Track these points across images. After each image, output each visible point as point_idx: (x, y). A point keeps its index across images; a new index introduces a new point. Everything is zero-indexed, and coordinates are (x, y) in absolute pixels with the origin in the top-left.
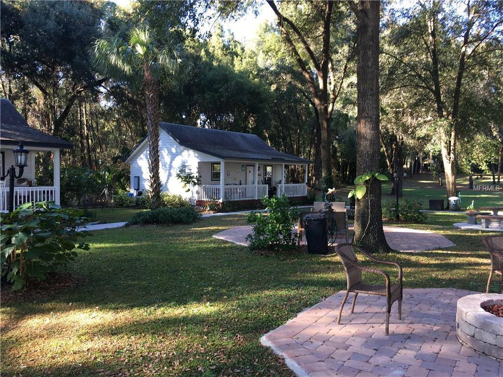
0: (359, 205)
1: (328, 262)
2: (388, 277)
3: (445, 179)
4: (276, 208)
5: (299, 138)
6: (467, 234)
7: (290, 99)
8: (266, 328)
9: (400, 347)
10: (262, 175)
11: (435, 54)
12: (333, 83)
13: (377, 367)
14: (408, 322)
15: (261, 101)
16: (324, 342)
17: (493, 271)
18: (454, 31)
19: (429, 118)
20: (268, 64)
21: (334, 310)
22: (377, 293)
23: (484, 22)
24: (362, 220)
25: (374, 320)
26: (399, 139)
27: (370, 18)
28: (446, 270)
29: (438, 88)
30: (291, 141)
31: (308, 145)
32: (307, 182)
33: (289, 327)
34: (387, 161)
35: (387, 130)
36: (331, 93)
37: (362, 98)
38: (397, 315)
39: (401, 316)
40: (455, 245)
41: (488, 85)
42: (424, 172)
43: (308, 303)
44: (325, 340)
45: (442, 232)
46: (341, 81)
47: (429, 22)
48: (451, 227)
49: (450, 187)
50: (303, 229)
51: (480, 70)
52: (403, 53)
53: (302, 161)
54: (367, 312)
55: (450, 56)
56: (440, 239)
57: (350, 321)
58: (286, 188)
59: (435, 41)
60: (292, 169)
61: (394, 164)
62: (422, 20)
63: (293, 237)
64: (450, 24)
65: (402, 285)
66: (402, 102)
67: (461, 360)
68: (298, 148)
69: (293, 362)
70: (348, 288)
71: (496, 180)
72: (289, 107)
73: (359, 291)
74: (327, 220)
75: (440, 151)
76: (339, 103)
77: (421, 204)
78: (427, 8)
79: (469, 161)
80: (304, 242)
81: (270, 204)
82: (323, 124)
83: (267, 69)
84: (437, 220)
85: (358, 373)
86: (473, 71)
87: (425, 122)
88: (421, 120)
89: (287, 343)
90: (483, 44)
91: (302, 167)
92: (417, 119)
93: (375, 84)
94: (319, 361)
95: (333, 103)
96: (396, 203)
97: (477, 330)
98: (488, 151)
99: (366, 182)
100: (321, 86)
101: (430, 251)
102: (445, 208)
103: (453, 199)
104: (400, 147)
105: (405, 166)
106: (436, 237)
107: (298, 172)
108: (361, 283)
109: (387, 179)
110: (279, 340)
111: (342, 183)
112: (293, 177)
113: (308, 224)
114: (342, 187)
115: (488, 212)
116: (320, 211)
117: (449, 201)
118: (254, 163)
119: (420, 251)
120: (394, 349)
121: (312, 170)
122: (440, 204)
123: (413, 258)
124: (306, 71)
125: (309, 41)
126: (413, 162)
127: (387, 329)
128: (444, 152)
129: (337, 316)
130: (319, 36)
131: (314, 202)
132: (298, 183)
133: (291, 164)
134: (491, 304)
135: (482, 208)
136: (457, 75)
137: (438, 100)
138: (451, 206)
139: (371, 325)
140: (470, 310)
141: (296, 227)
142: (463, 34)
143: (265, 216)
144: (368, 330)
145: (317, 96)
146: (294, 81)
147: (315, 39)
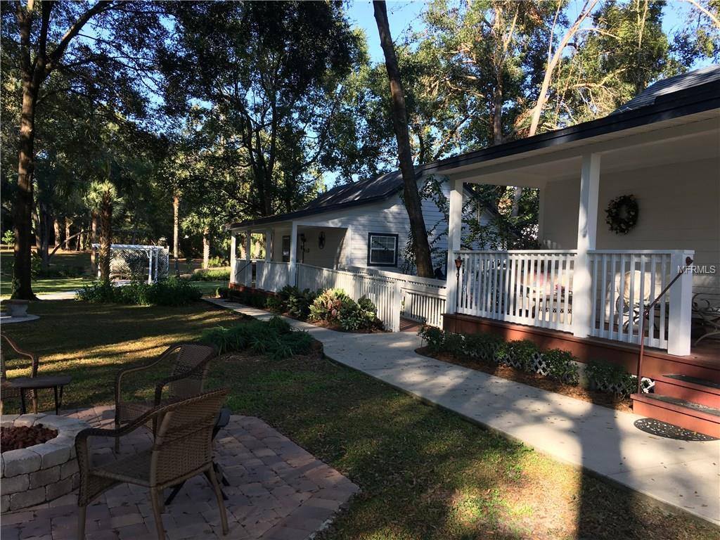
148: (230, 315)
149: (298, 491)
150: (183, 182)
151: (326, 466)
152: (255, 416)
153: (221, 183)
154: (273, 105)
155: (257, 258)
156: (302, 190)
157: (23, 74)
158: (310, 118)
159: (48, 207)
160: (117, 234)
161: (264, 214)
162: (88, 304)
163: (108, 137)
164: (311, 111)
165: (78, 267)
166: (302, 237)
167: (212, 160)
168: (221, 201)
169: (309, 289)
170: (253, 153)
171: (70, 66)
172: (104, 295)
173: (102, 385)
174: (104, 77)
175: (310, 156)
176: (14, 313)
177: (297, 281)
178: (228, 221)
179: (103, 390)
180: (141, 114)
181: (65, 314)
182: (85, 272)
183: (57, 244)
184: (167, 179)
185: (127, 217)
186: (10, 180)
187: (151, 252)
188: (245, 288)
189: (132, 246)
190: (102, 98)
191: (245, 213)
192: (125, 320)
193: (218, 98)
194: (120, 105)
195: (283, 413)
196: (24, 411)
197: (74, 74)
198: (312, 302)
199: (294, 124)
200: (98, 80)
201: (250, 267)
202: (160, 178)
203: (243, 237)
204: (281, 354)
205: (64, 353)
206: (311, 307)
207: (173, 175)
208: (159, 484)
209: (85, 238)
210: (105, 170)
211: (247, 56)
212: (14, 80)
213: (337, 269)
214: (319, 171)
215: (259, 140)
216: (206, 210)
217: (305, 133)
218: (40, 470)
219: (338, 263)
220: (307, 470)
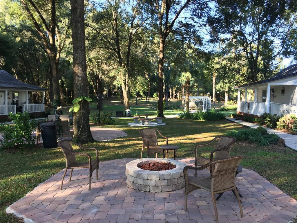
0: (76, 116)
1: (57, 152)
2: (90, 157)
3: (124, 100)
4: (20, 121)
5: (38, 74)
6: (134, 129)
7: (31, 48)
8: (11, 201)
9: (97, 195)
10: (11, 98)
11: (117, 31)
12: (59, 41)
13: (83, 210)
14: (102, 180)
15: (9, 48)
16: (51, 202)
17: (144, 147)
18: (126, 20)
19: (115, 67)
20: (13, 22)
21: (58, 181)
22: (84, 167)
23: (140, 17)
24: (78, 125)
25: (83, 183)
26: (100, 77)
27: (78, 4)
28: (123, 149)
29: (119, 50)
30: (32, 76)
31: (45, 79)
32: (44, 102)
33: (27, 197)
34: (94, 90)
35: (93, 72)
36: (58, 47)
37: (76, 51)
38: (96, 178)
39: (98, 178)
40: (128, 135)
41: (143, 51)
42: (114, 96)
43: (42, 180)
44: (51, 201)
45: (122, 129)
46: (64, 40)
47: (113, 13)
48: (126, 125)
49: (126, 104)
50: (40, 133)
51: (139, 43)
52: (100, 28)
53: (41, 89)
54: (79, 179)
55: (125, 33)
56: (121, 132)
57: (68, 186)
58: (29, 106)
59: (117, 24)
60: (34, 95)
61: (98, 92)
62: (110, 11)
63: (33, 138)
64: (124, 16)
65: (98, 160)
66: (101, 57)
67: (128, 196)
68: (38, 80)
69: (29, 220)
70: (67, 166)
71: (148, 100)
72: (30, 53)
73: (74, 168)
74: (56, 126)
75: (121, 85)
76: (64, 54)
77: (112, 114)
78: (112, 4)
79: (135, 90)
80: (41, 141)
81: (15, 118)
82: (53, 66)
83: (13, 26)
84: (120, 122)
85: (72, 216)
86: (136, 43)
87: (113, 68)
88: (111, 67)
89: (25, 208)
90: (140, 29)
91: (41, 93)
92: (109, 67)
93: (83, 44)
94: (47, 215)
95: (60, 53)
96: (98, 114)
97: (135, 178)
98: (143, 85)
99: (80, 102)
100: (51, 42)
101: (116, 140)
102: (124, 115)
103: (128, 111)
104: (101, 82)
105: (104, 93)
106: (119, 132)
107: (39, 96)
108: (75, 163)
109: (92, 101)
110: (20, 208)
111: (68, 103)
112: (34, 100)
113: (43, 129)
114: (68, 105)
115: (144, 116)
116: (52, 121)
117: (126, 112)
118: (4, 90)
119: (110, 140)
120: (93, 197)
121: (48, 95)
122: (121, 114)
123: (107, 144)
124: (40, 31)
125: (42, 12)
126: (108, 91)
127: (90, 187)
128: (123, 86)
129: (60, 185)
130: (48, 10)
131: (49, 115)
132: (38, 103)
133: (34, 91)
134: (142, 164)
135: (141, 115)
136: (128, 44)
137: (119, 57)
138: (127, 114)
139: (81, 186)
140: (132, 168)
141: (35, 132)
142: (131, 22)
143: (12, 126)
144: (79, 189)
145: (49, 48)
146: (33, 37)
147: (46, 11)
148: (238, 125)
149: (275, 206)
150: (217, 70)
151: (289, 196)
152: (252, 170)
153: (233, 69)
154: (258, 31)
155: (249, 101)
156: (272, 68)
157: (160, 36)
158: (277, 34)
159: (168, 83)
160: (191, 92)
161: (253, 81)
162: (182, 119)
163: (189, 55)
164: (277, 31)
165: (178, 106)
166: (273, 90)
167: (230, 59)
168: (233, 77)
169: (276, 114)
170: (248, 54)
171: (175, 30)
172: (187, 116)
173: (189, 150)
174: (187, 32)
175: (276, 52)
176: (158, 123)
177: (270, 111)
178: (236, 85)
179: (189, 152)
180: (201, 44)
181: (174, 123)
182: (180, 107)
183: (171, 97)
184: (210, 69)
185: (195, 86)
186: (156, 75)
187: (204, 99)
188: (245, 114)
189: (197, 97)
190: (186, 40)
191: (244, 81)
192: (195, 126)
193: (233, 32)
194: (193, 42)
195: (266, 170)
196: (164, 157)
197: (177, 33)
198: (278, 120)
199: (269, 38)
200: (185, 33)
201: (247, 105)
202: (208, 69)
203: (243, 92)
204: (263, 144)
205: (175, 137)
206: (278, 123)
207: (213, 67)
208: (214, 191)
209: (180, 94)
210: (187, 68)
211: (246, 11)
212: (157, 38)
213: (291, 105)
214: (282, 59)
215: (251, 48)
216: (226, 81)
217: (274, 42)
218: (171, 179)
219: (292, 102)
220: (279, 197)
